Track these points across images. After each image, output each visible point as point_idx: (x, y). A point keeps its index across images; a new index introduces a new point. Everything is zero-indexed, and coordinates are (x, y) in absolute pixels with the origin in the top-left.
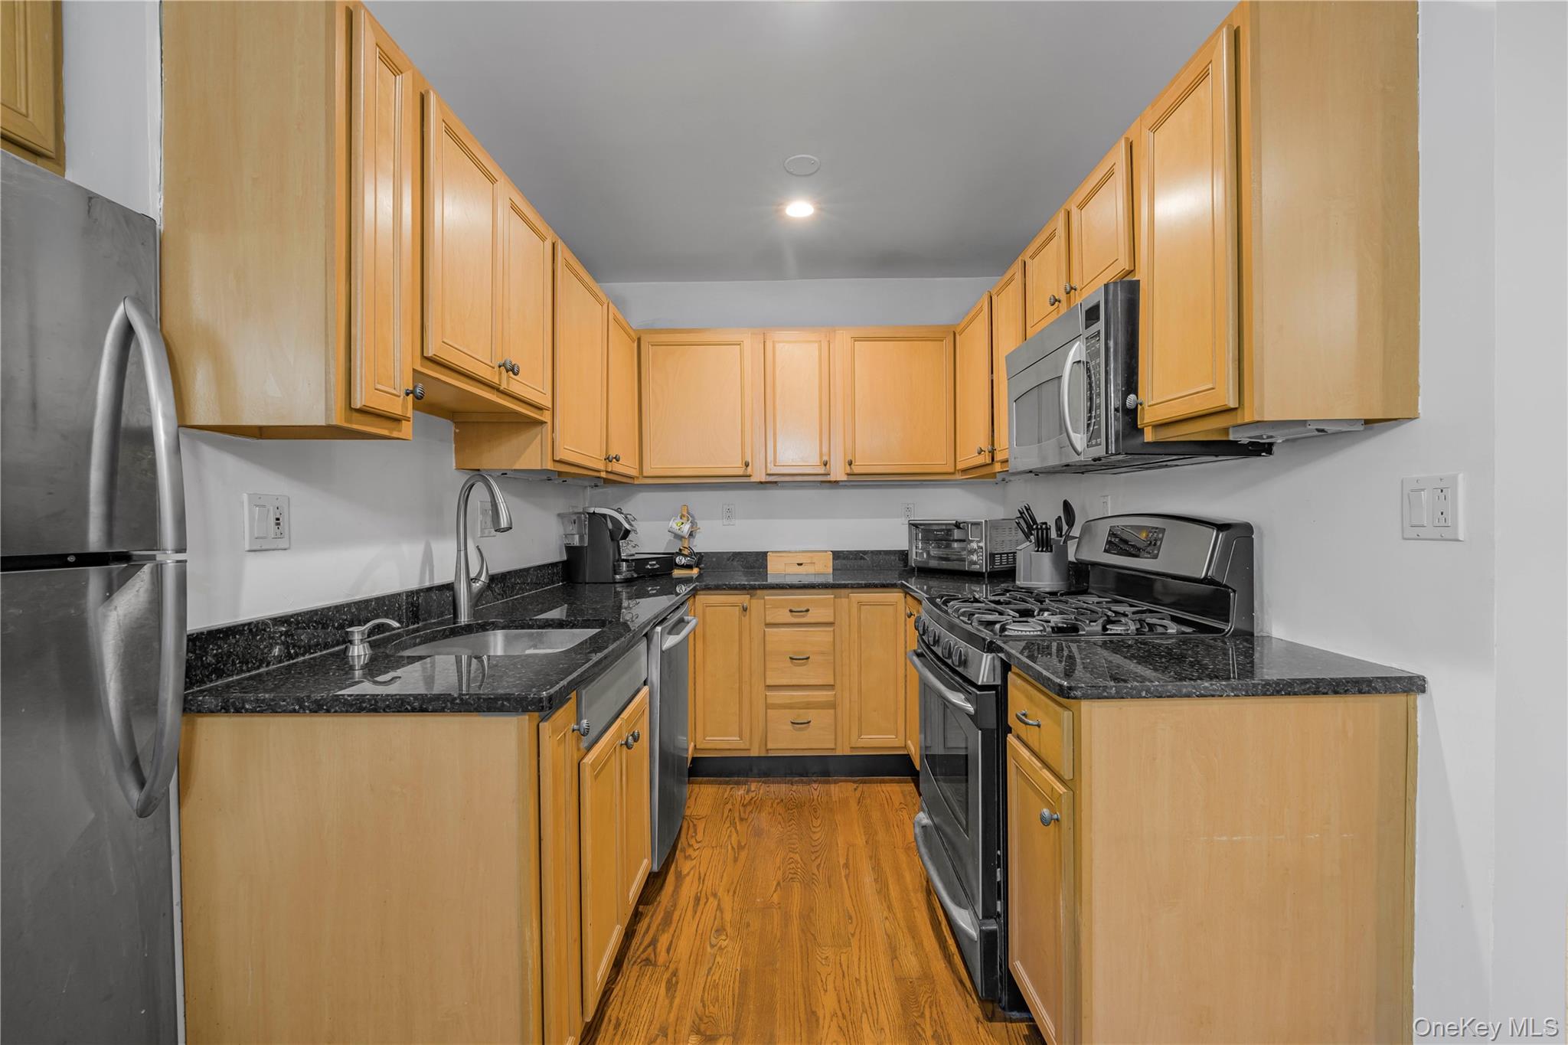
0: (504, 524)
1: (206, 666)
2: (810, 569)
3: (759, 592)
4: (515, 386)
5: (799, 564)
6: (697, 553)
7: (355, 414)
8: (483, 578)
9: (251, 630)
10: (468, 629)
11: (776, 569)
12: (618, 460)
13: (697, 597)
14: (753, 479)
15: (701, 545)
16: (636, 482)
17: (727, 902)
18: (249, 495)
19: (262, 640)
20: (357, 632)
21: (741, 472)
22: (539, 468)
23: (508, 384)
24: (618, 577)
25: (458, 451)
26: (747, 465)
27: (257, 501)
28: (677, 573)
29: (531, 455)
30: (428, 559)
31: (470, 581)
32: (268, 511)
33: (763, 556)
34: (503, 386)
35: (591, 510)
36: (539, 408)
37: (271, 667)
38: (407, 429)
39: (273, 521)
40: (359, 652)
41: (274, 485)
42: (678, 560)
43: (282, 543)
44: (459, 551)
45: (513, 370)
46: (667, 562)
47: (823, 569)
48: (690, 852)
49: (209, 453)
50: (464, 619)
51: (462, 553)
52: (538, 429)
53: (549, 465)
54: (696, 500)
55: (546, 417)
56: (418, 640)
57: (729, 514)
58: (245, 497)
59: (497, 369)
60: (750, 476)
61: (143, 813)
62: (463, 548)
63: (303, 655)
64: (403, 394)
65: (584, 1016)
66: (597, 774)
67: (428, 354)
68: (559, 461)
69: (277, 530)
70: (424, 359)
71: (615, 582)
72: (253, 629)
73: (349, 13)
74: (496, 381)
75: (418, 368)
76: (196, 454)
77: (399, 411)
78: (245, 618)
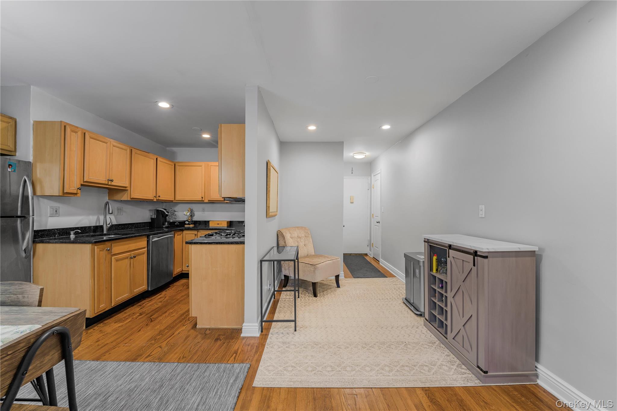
0: (110, 212)
1: (39, 236)
2: (221, 226)
3: (200, 231)
4: (113, 183)
5: (218, 224)
6: (194, 221)
7: (65, 194)
8: (111, 224)
9: (49, 231)
10: (105, 235)
11: (211, 225)
12: (160, 197)
13: (184, 232)
14: (205, 202)
15: (195, 219)
16: (174, 201)
17: (167, 298)
18: (50, 206)
19: (51, 232)
20: (72, 233)
21: (201, 200)
22: (126, 200)
23: (111, 183)
24: (164, 226)
25: (109, 195)
26: (202, 198)
27: (51, 207)
28: (186, 226)
29: (125, 197)
30: (98, 219)
31: (106, 224)
32: (54, 209)
33: (209, 222)
34: (110, 183)
35: (157, 209)
36: (126, 187)
37: (53, 238)
38: (79, 195)
39: (55, 211)
40: (72, 236)
41: (56, 205)
42: (187, 222)
43: (56, 215)
44: (104, 218)
45: (112, 181)
46: (182, 223)
47: (225, 225)
48: (168, 291)
49: (41, 199)
50: (105, 232)
51: (105, 218)
52: (126, 191)
53: (129, 199)
54: (194, 206)
55: (128, 189)
56: (90, 236)
57: (203, 210)
58: (49, 207)
59: (107, 181)
60: (204, 201)
61: (26, 257)
62: (105, 217)
63: (61, 236)
64: (77, 189)
65: (111, 304)
66: (117, 260)
67: (85, 180)
68: (132, 198)
69: (56, 213)
70: (84, 182)
71: (163, 227)
72: (49, 230)
73: (65, 126)
74: (107, 183)
75: (82, 183)
76: (38, 199)
77: (76, 192)
78: (48, 228)
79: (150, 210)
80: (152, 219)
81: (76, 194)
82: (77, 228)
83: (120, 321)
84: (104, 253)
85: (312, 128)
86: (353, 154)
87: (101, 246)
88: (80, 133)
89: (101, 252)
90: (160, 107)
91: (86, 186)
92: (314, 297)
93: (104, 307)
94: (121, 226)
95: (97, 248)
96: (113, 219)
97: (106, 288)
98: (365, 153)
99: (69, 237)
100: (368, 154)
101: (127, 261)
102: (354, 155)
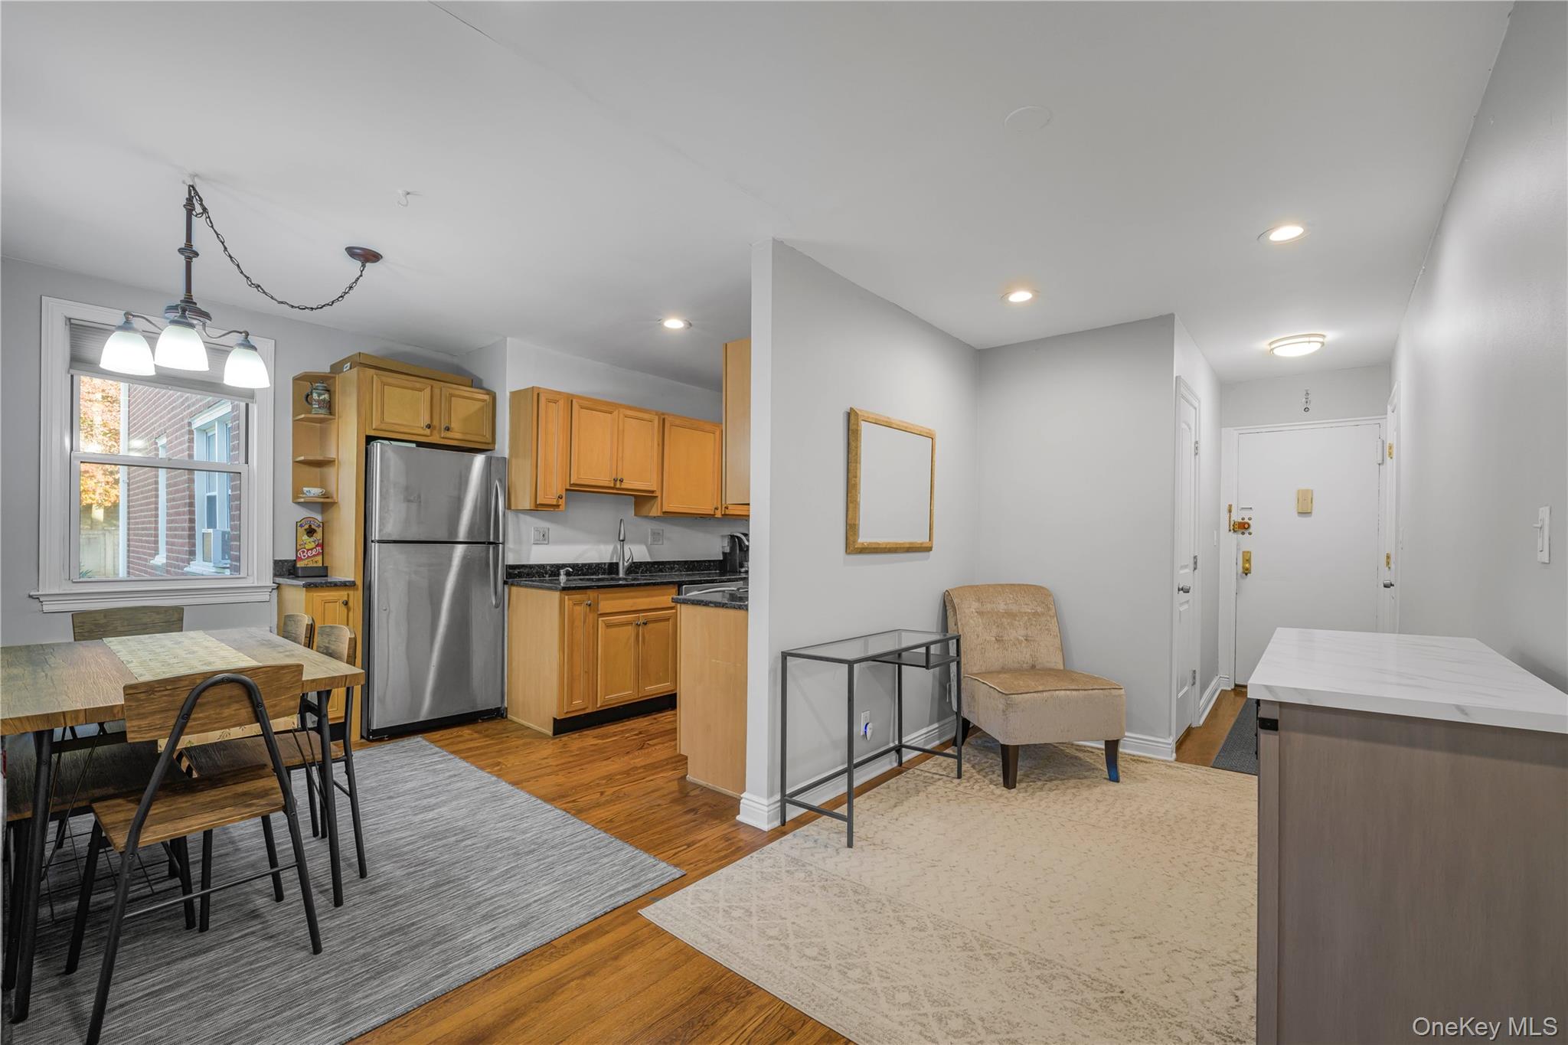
0: (621, 538)
4: (624, 486)
7: (539, 506)
8: (630, 560)
18: (533, 527)
20: (562, 572)
23: (621, 485)
25: (635, 508)
27: (537, 530)
29: (656, 510)
30: (615, 552)
31: (623, 561)
32: (540, 532)
34: (618, 486)
35: (733, 534)
36: (653, 492)
38: (562, 508)
39: (542, 535)
40: (563, 578)
41: (542, 524)
43: (546, 542)
45: (620, 481)
49: (521, 516)
50: (621, 574)
51: (621, 550)
52: (655, 499)
53: (661, 514)
55: (658, 494)
56: (594, 580)
59: (612, 481)
61: (497, 606)
62: (621, 548)
64: (558, 497)
65: (597, 704)
66: (608, 626)
67: (572, 482)
68: (666, 512)
69: (544, 538)
70: (571, 485)
71: (740, 572)
72: (531, 567)
73: (538, 394)
74: (612, 485)
75: (568, 488)
76: (517, 517)
77: (555, 503)
78: (531, 563)
79: (723, 536)
80: (724, 554)
81: (558, 506)
82: (569, 565)
83: (602, 737)
84: (580, 610)
85: (1020, 296)
86: (1270, 344)
87: (578, 596)
88: (561, 402)
89: (577, 608)
90: (668, 328)
91: (576, 491)
92: (1004, 786)
93: (580, 705)
94: (659, 566)
95: (569, 599)
96: (639, 553)
97: (586, 672)
98: (1324, 336)
99: (558, 580)
100: (1331, 336)
101: (630, 630)
102: (1273, 346)
